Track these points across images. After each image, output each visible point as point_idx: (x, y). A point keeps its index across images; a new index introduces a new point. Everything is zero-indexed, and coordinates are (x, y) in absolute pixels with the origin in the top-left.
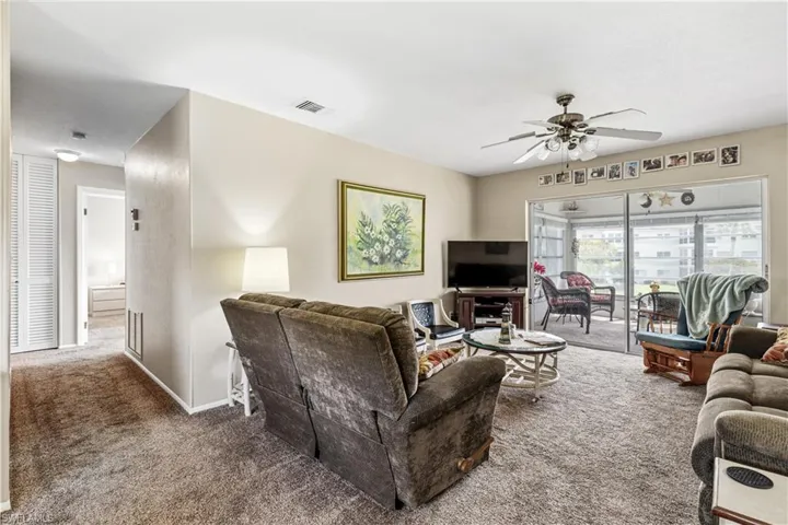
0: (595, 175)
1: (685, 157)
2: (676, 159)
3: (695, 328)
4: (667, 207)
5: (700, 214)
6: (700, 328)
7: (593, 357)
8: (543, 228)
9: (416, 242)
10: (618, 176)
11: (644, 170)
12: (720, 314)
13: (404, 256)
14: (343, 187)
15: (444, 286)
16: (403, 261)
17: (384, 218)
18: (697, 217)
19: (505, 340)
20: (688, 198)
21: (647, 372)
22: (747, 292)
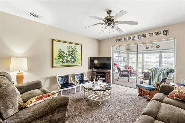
0: (129, 39)
1: (153, 33)
2: (150, 34)
3: (153, 83)
4: (152, 49)
5: (161, 51)
6: (154, 83)
7: (126, 90)
8: (120, 54)
9: (79, 57)
10: (135, 39)
11: (142, 37)
12: (160, 79)
13: (75, 61)
14: (53, 41)
15: (88, 69)
16: (75, 62)
17: (68, 50)
18: (160, 51)
19: (93, 86)
20: (158, 47)
21: (139, 95)
22: (168, 73)
